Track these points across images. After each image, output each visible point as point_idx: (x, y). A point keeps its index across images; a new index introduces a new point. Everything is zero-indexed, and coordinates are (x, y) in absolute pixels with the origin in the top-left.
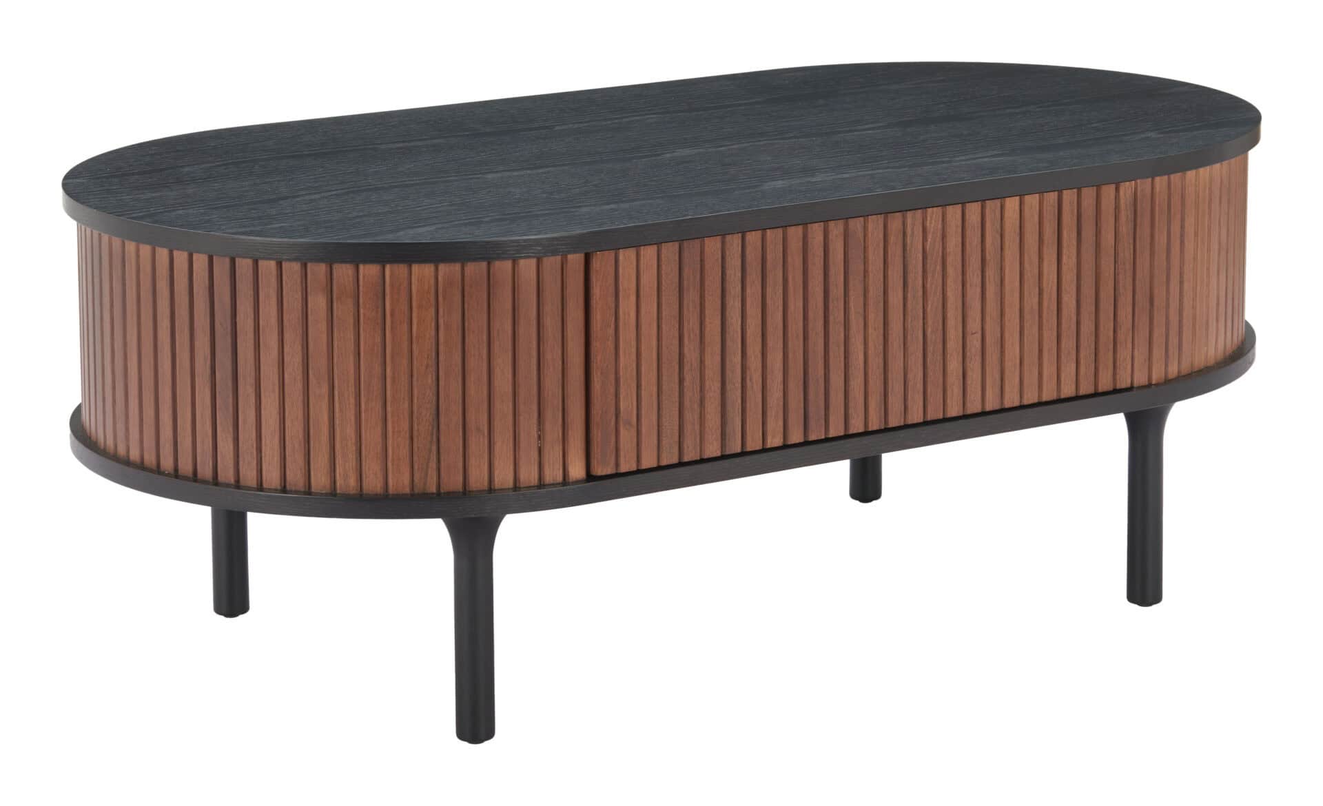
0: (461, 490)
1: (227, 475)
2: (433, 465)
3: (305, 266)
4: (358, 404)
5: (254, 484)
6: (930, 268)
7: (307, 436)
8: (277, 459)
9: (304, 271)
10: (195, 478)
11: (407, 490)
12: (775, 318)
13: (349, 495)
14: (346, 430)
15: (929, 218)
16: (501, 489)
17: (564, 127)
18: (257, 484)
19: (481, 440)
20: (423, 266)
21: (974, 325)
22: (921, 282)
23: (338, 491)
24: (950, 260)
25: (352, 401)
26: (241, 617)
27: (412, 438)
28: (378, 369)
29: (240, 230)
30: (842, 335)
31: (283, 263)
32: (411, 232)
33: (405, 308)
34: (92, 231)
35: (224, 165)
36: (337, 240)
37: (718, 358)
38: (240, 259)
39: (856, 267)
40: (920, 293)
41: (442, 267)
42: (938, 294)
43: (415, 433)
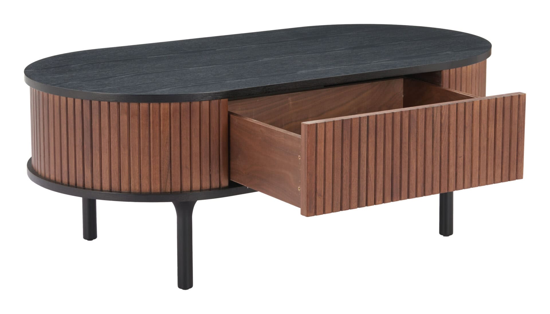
0: (180, 191)
1: (88, 185)
2: (169, 181)
3: (119, 103)
4: (140, 158)
5: (99, 188)
6: (443, 130)
7: (119, 170)
8: (108, 179)
9: (118, 106)
10: (76, 186)
11: (159, 191)
12: (380, 151)
13: (136, 193)
14: (135, 168)
15: (443, 110)
16: (195, 191)
17: (220, 50)
18: (100, 189)
19: (188, 171)
20: (165, 104)
21: (461, 154)
22: (439, 136)
23: (132, 191)
24: (451, 127)
25: (137, 156)
26: (94, 240)
27: (160, 171)
28: (147, 144)
29: (93, 90)
30: (407, 158)
31: (111, 103)
32: (160, 90)
33: (158, 120)
34: (36, 90)
35: (87, 64)
36: (131, 93)
37: (357, 168)
38: (93, 101)
39: (414, 130)
40: (439, 140)
41: (172, 104)
42: (446, 141)
43: (162, 169)
